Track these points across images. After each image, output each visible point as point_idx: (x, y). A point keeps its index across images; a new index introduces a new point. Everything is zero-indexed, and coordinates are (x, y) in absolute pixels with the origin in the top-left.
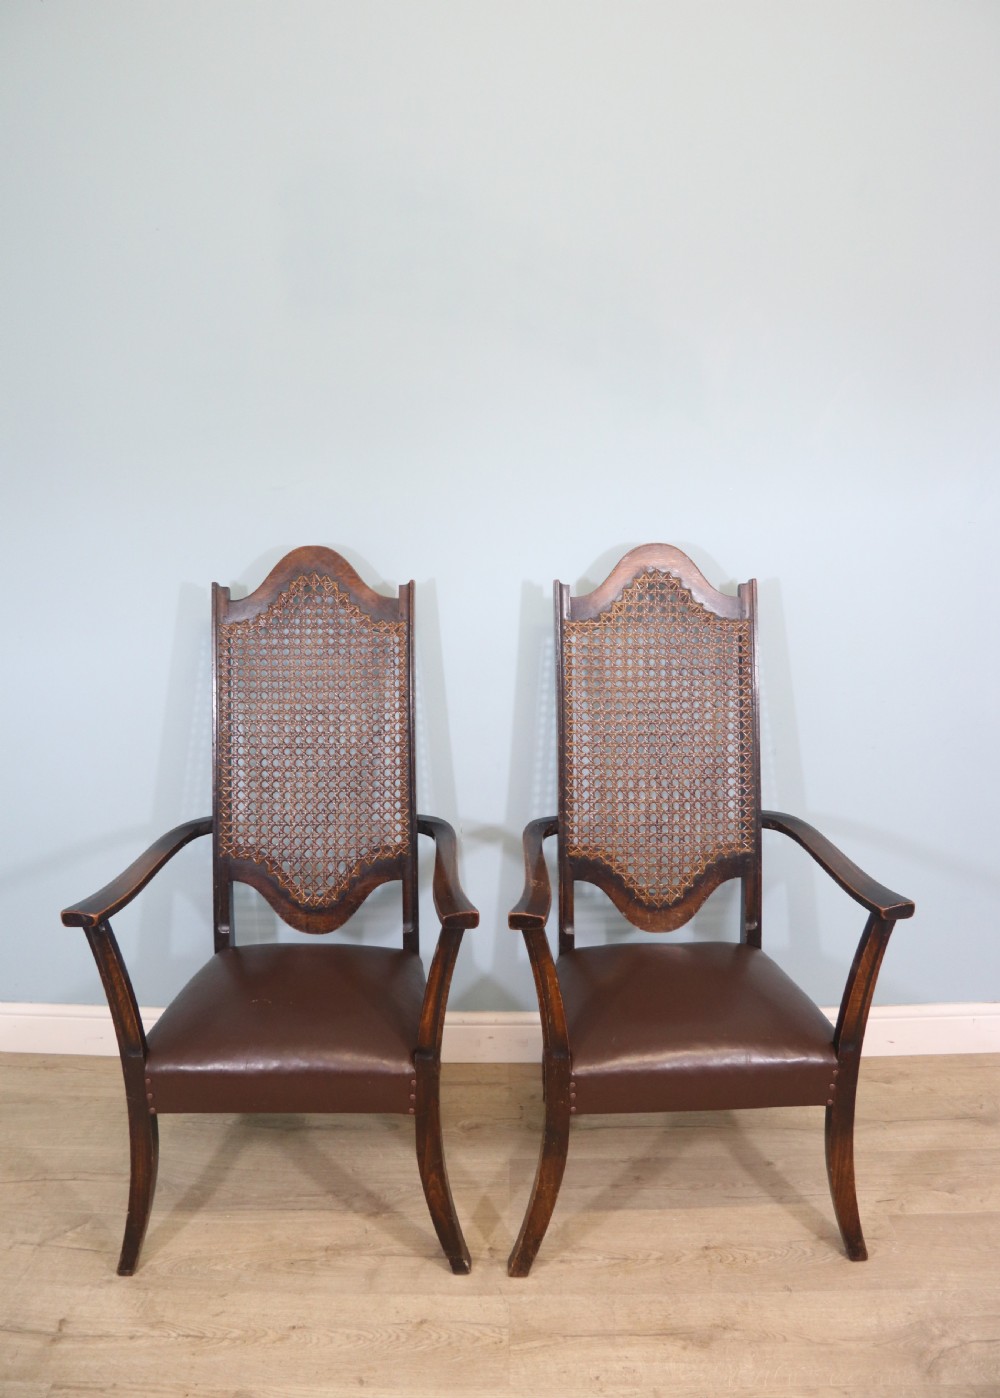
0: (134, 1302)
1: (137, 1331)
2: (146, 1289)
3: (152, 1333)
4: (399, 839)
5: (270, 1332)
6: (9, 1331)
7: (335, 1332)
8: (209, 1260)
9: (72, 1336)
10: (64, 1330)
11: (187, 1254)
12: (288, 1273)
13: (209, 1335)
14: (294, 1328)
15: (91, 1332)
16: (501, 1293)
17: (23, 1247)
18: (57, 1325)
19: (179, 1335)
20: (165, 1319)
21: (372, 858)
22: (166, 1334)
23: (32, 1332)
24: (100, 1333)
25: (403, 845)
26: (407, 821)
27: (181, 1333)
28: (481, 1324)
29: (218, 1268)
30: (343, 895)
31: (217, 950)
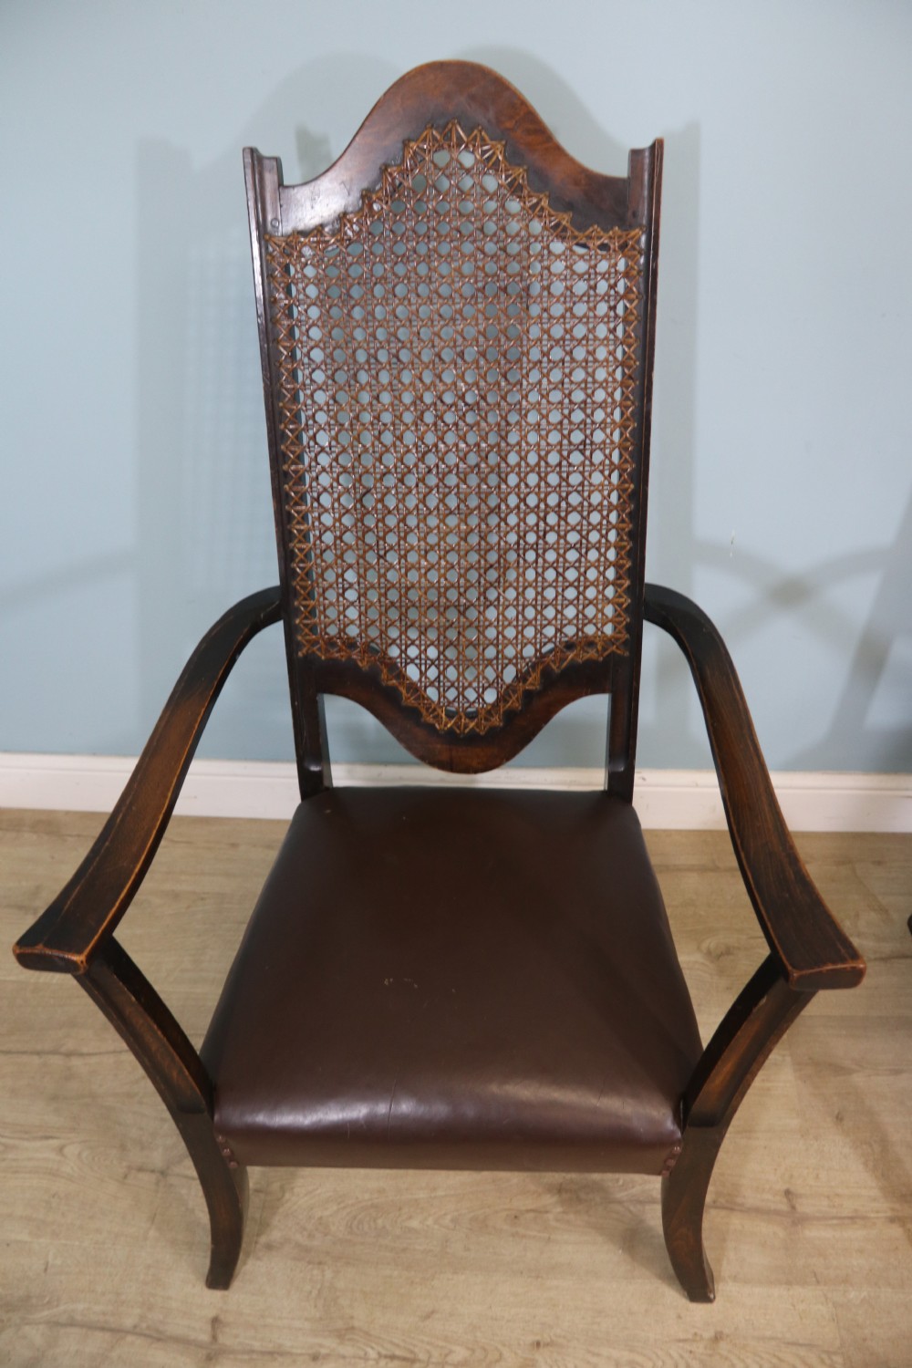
0: (308, 1288)
1: (321, 1346)
2: (320, 1263)
3: (343, 1350)
4: (608, 629)
5: (506, 1352)
6: (145, 1335)
7: (598, 1355)
8: (400, 1209)
9: (233, 1352)
10: (221, 1339)
11: (367, 1196)
12: (513, 1235)
13: (422, 1356)
14: (538, 1344)
15: (257, 1345)
16: (818, 1282)
17: (141, 1175)
18: (208, 1328)
19: (380, 1355)
20: (356, 1324)
21: (563, 660)
22: (362, 1354)
23: (177, 1340)
24: (270, 1347)
25: (617, 639)
26: (626, 601)
27: (384, 1352)
28: (801, 1345)
29: (415, 1224)
30: (510, 716)
31: (304, 795)
